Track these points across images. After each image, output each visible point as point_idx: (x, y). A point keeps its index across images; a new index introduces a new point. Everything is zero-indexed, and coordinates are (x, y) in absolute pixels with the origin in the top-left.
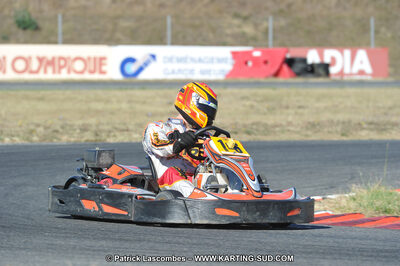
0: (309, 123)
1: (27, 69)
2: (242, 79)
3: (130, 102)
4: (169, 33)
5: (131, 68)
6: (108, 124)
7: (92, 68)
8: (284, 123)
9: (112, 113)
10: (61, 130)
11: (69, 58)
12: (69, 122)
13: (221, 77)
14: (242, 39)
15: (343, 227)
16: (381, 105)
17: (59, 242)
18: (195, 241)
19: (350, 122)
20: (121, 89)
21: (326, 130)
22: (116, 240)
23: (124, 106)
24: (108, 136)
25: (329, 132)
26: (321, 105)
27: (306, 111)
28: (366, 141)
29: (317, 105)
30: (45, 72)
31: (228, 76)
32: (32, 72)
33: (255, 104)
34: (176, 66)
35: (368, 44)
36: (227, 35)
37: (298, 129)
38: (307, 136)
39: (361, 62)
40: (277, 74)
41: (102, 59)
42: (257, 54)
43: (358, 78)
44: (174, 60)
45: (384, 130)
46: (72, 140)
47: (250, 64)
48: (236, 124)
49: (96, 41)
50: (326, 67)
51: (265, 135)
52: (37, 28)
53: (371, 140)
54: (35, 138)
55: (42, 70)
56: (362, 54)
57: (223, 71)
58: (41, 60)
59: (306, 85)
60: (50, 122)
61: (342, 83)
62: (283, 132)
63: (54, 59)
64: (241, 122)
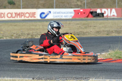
0: (97, 31)
1: (11, 16)
2: (77, 18)
3: (42, 26)
4: (55, 5)
5: (43, 16)
6: (35, 33)
7: (31, 16)
8: (89, 32)
9: (37, 29)
10: (21, 35)
11: (24, 13)
12: (24, 32)
13: (71, 18)
14: (77, 6)
15: (106, 63)
16: (119, 25)
17: (19, 69)
18: (60, 68)
19: (109, 30)
20: (40, 22)
21: (102, 33)
22: (36, 68)
23: (41, 27)
24: (36, 36)
25: (103, 34)
26: (101, 26)
27: (96, 28)
28: (114, 37)
29: (100, 26)
30: (17, 17)
31: (72, 17)
32: (13, 17)
33: (81, 26)
34: (57, 15)
35: (116, 7)
36: (72, 5)
37: (94, 33)
38: (96, 35)
39: (114, 13)
40: (88, 17)
41: (34, 13)
42: (82, 10)
43: (113, 17)
44: (56, 13)
45: (120, 33)
46: (25, 38)
47: (79, 14)
48: (75, 32)
49: (33, 7)
50: (103, 14)
51: (83, 35)
52: (15, 4)
53: (116, 36)
54: (13, 37)
55: (16, 17)
56: (114, 10)
57: (71, 16)
58: (16, 14)
59: (96, 20)
60: (18, 32)
61: (108, 19)
62: (89, 34)
63: (20, 13)
64: (76, 31)
